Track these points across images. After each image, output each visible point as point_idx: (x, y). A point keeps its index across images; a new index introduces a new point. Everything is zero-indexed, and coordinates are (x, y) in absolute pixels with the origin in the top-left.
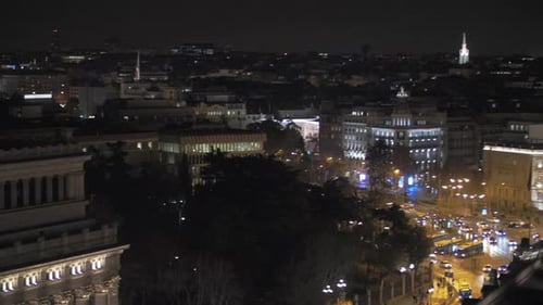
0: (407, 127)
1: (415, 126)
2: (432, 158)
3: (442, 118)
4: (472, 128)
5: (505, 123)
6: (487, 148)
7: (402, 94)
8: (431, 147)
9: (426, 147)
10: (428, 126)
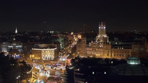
0: (15, 46)
1: (17, 45)
2: (20, 51)
3: (22, 43)
4: (27, 45)
5: (33, 44)
6: (33, 49)
7: (14, 39)
8: (20, 49)
9: (19, 49)
10: (19, 45)
